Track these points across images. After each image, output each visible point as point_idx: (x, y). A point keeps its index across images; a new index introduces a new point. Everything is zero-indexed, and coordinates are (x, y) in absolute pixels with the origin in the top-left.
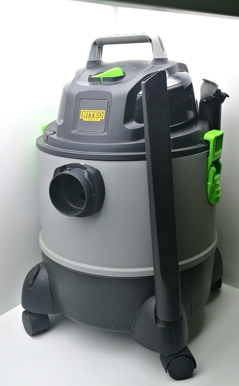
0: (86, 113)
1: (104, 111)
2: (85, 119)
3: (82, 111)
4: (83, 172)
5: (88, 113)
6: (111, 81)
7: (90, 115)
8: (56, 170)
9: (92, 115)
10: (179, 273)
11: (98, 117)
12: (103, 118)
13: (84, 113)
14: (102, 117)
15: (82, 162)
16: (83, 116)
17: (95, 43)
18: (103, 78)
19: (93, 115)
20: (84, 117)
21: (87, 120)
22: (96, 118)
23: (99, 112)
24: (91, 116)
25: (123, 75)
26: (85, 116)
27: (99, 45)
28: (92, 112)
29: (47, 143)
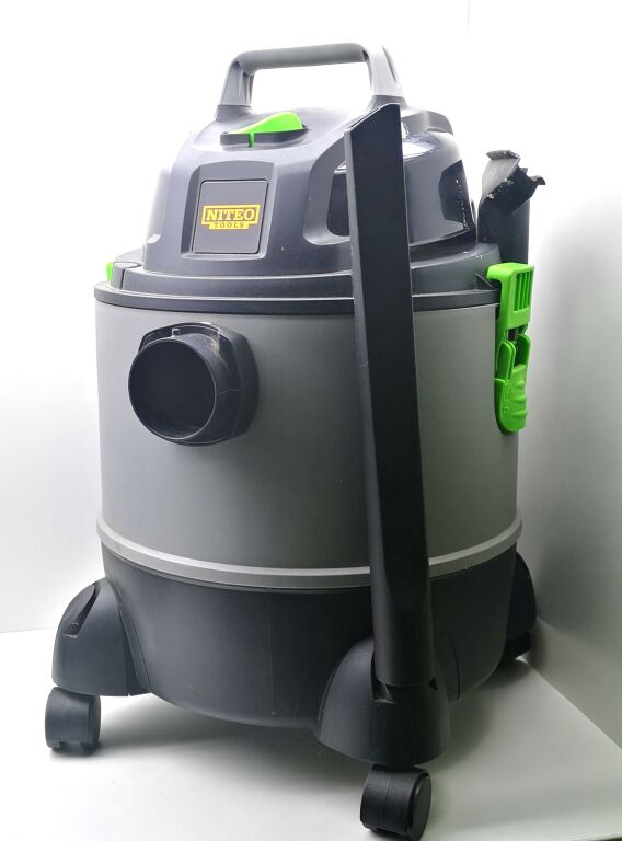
0: (216, 212)
1: (258, 206)
2: (212, 226)
3: (205, 207)
4: (209, 341)
5: (221, 212)
6: (275, 141)
7: (224, 216)
8: (145, 339)
9: (229, 216)
10: (429, 586)
11: (244, 220)
12: (256, 222)
13: (210, 212)
14: (254, 219)
15: (206, 320)
16: (208, 219)
17: (236, 65)
18: (256, 135)
19: (232, 216)
20: (211, 221)
21: (218, 227)
22: (238, 224)
23: (245, 209)
24: (228, 218)
25: (301, 128)
26: (214, 218)
27: (244, 68)
28: (228, 209)
29: (121, 287)
